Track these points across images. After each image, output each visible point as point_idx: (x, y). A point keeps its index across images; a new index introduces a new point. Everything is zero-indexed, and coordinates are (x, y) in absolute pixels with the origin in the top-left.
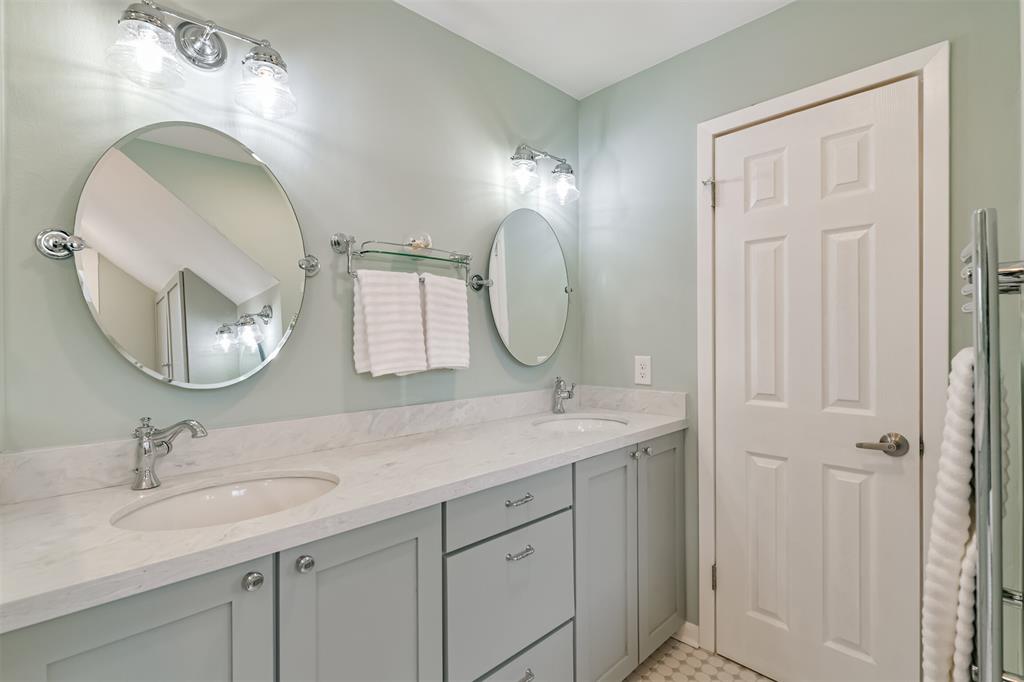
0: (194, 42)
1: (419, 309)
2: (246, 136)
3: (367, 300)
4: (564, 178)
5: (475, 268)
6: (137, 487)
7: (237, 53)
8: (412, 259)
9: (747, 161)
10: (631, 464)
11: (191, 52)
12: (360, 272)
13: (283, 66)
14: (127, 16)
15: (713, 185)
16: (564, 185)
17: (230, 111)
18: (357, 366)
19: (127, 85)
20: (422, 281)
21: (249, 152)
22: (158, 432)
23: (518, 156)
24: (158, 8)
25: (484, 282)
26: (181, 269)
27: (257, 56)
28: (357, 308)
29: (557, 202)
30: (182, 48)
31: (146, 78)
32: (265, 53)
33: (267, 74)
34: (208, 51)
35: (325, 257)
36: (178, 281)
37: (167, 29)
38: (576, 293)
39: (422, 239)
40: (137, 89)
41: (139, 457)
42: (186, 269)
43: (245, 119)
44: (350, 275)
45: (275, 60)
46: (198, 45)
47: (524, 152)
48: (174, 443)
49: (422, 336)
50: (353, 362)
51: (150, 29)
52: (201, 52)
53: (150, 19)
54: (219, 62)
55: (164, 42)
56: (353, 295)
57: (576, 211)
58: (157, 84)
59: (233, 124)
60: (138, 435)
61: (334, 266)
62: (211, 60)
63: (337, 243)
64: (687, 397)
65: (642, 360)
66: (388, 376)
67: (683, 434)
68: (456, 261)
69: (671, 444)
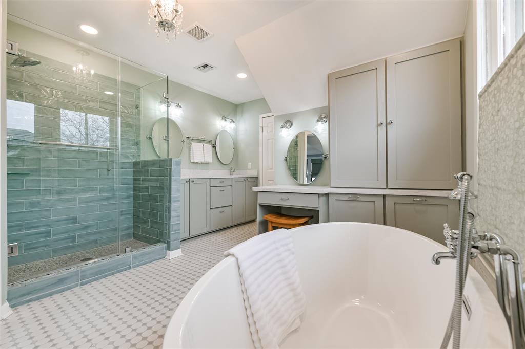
1: (203, 150)
3: (193, 148)
4: (233, 123)
5: (213, 143)
8: (200, 141)
10: (244, 182)
12: (192, 143)
13: (182, 108)
15: (262, 127)
16: (233, 125)
18: (191, 161)
20: (203, 145)
23: (222, 119)
25: (215, 146)
28: (191, 150)
29: (231, 128)
35: (185, 140)
38: (236, 149)
39: (203, 137)
44: (190, 143)
45: (180, 107)
47: (224, 118)
49: (203, 155)
56: (190, 147)
57: (236, 130)
61: (187, 142)
63: (188, 137)
64: (258, 171)
65: (250, 164)
66: (197, 163)
67: (257, 178)
68: (210, 142)
69: (254, 179)
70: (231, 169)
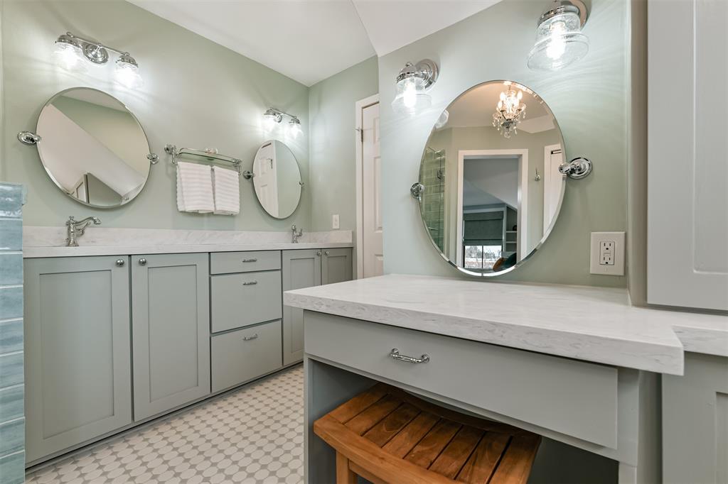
0: (92, 51)
1: (210, 182)
2: (119, 95)
3: (183, 176)
4: (295, 125)
5: (244, 167)
6: (68, 245)
7: (114, 57)
8: (209, 160)
9: (374, 120)
10: (317, 258)
11: (90, 55)
12: (179, 163)
13: (136, 65)
14: (60, 40)
15: (362, 131)
16: (296, 130)
17: (110, 83)
18: (179, 207)
19: (60, 70)
20: (213, 170)
21: (123, 105)
22: (77, 223)
23: (268, 113)
24: (74, 37)
25: (251, 174)
26: (86, 173)
27: (123, 60)
28: (178, 180)
29: (293, 138)
30: (86, 53)
31: (69, 68)
32: (126, 58)
33: (128, 68)
34: (99, 56)
35: (162, 155)
36: (83, 180)
37: (79, 47)
38: (306, 186)
39: (214, 150)
40: (63, 71)
41: (69, 234)
42: (89, 174)
43: (118, 88)
44: (174, 165)
45: (132, 62)
46: (93, 53)
47: (273, 111)
48: (86, 231)
49: (212, 195)
50: (177, 206)
51: (71, 47)
52: (95, 56)
53: (71, 42)
54: (105, 61)
55: (77, 52)
56: (176, 174)
58: (74, 70)
59: (112, 90)
60: (68, 224)
61: (167, 160)
62: (100, 60)
63: (168, 149)
64: (353, 233)
65: (336, 217)
66: (195, 214)
67: (351, 250)
68: (236, 165)
69: (343, 253)
70: (294, 230)
